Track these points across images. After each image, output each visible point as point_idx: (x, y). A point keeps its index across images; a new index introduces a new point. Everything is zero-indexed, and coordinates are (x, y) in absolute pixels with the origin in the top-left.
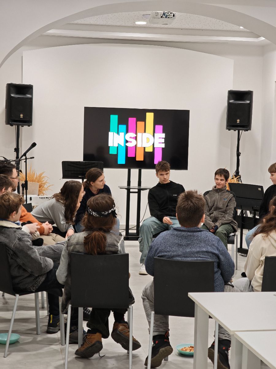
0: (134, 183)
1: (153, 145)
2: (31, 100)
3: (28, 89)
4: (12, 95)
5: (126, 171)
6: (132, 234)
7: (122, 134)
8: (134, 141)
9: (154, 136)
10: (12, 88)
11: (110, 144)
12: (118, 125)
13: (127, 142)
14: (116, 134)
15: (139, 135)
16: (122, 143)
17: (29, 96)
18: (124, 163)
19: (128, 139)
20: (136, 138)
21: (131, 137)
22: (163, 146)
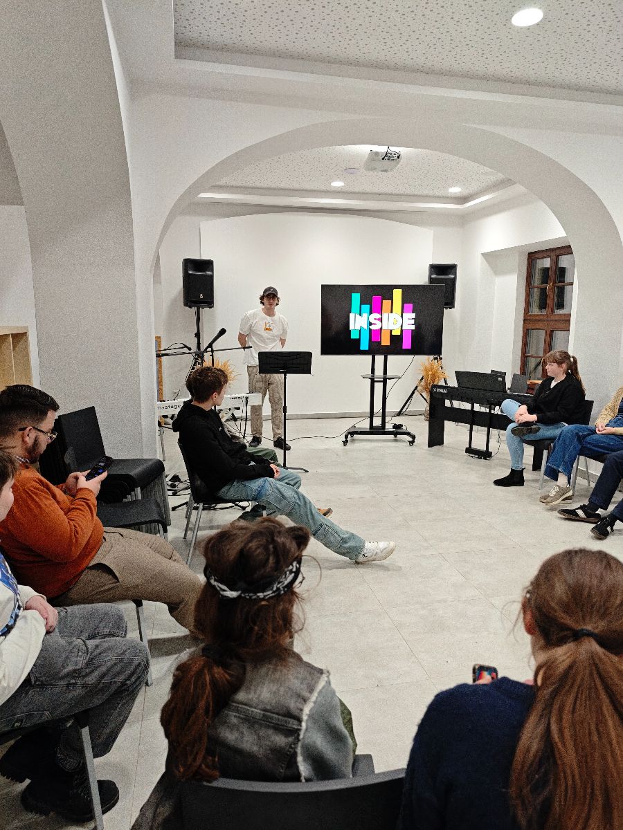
0: (379, 372)
1: (402, 326)
2: (212, 277)
3: (208, 265)
4: (190, 272)
5: (370, 357)
6: (377, 428)
7: (365, 315)
8: (379, 323)
9: (402, 316)
10: (189, 264)
11: (351, 327)
12: (361, 305)
13: (371, 324)
14: (358, 316)
15: (385, 316)
16: (365, 326)
17: (209, 273)
18: (367, 348)
19: (372, 321)
20: (381, 320)
21: (375, 319)
22: (413, 327)
